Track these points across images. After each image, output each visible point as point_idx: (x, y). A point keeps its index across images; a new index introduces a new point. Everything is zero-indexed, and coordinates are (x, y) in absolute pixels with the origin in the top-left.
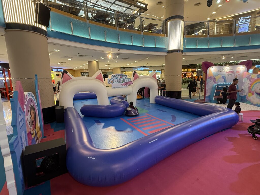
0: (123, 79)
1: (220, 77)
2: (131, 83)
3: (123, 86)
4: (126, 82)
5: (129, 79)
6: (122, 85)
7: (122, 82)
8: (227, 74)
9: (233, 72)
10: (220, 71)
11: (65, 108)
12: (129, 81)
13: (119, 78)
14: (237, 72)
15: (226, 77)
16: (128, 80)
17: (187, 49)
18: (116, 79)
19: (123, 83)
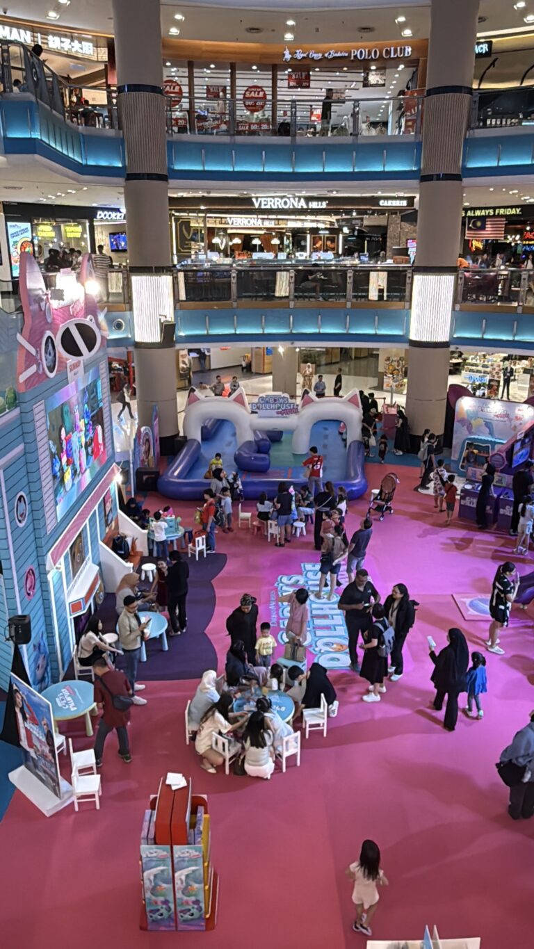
0: (280, 404)
1: (482, 422)
2: (295, 410)
3: (280, 415)
4: (285, 409)
5: (292, 405)
6: (278, 413)
7: (279, 408)
8: (496, 418)
9: (507, 415)
10: (482, 410)
11: (188, 438)
12: (292, 407)
13: (272, 401)
14: (516, 417)
15: (494, 426)
16: (290, 406)
17: (458, 338)
18: (267, 402)
19: (280, 410)
